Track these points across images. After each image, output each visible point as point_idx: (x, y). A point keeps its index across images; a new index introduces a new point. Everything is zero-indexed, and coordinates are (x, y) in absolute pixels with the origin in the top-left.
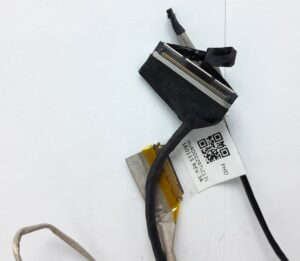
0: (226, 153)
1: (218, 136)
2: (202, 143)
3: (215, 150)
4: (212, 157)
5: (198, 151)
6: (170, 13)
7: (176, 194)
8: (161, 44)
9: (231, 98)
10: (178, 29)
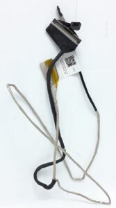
3: (71, 62)
4: (70, 65)
5: (65, 62)
8: (55, 20)
9: (79, 41)
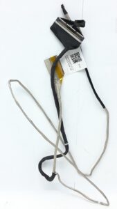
0: (80, 60)
1: (78, 54)
2: (72, 56)
3: (76, 59)
4: (75, 61)
5: (70, 59)
6: (62, 6)
7: (62, 75)
8: (58, 18)
9: (82, 39)
10: (65, 12)
